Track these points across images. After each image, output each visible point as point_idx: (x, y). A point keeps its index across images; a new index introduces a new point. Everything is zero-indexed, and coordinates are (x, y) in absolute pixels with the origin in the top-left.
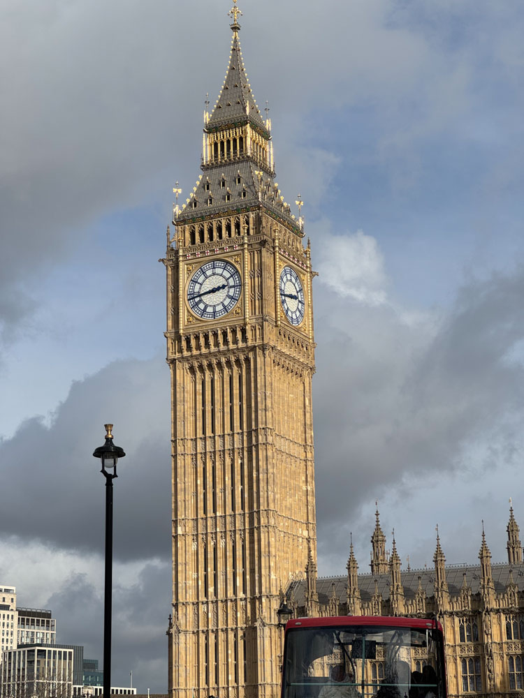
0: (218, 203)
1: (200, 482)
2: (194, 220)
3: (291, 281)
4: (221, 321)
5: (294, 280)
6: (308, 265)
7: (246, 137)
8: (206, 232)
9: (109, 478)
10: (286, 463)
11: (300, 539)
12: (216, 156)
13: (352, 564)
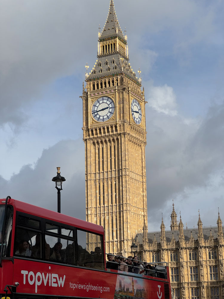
0: (105, 72)
1: (98, 191)
2: (94, 79)
3: (136, 105)
4: (106, 123)
5: (137, 105)
6: (143, 99)
7: (116, 43)
8: (99, 85)
9: (59, 190)
10: (135, 183)
11: (140, 216)
12: (104, 52)
13: (162, 226)
